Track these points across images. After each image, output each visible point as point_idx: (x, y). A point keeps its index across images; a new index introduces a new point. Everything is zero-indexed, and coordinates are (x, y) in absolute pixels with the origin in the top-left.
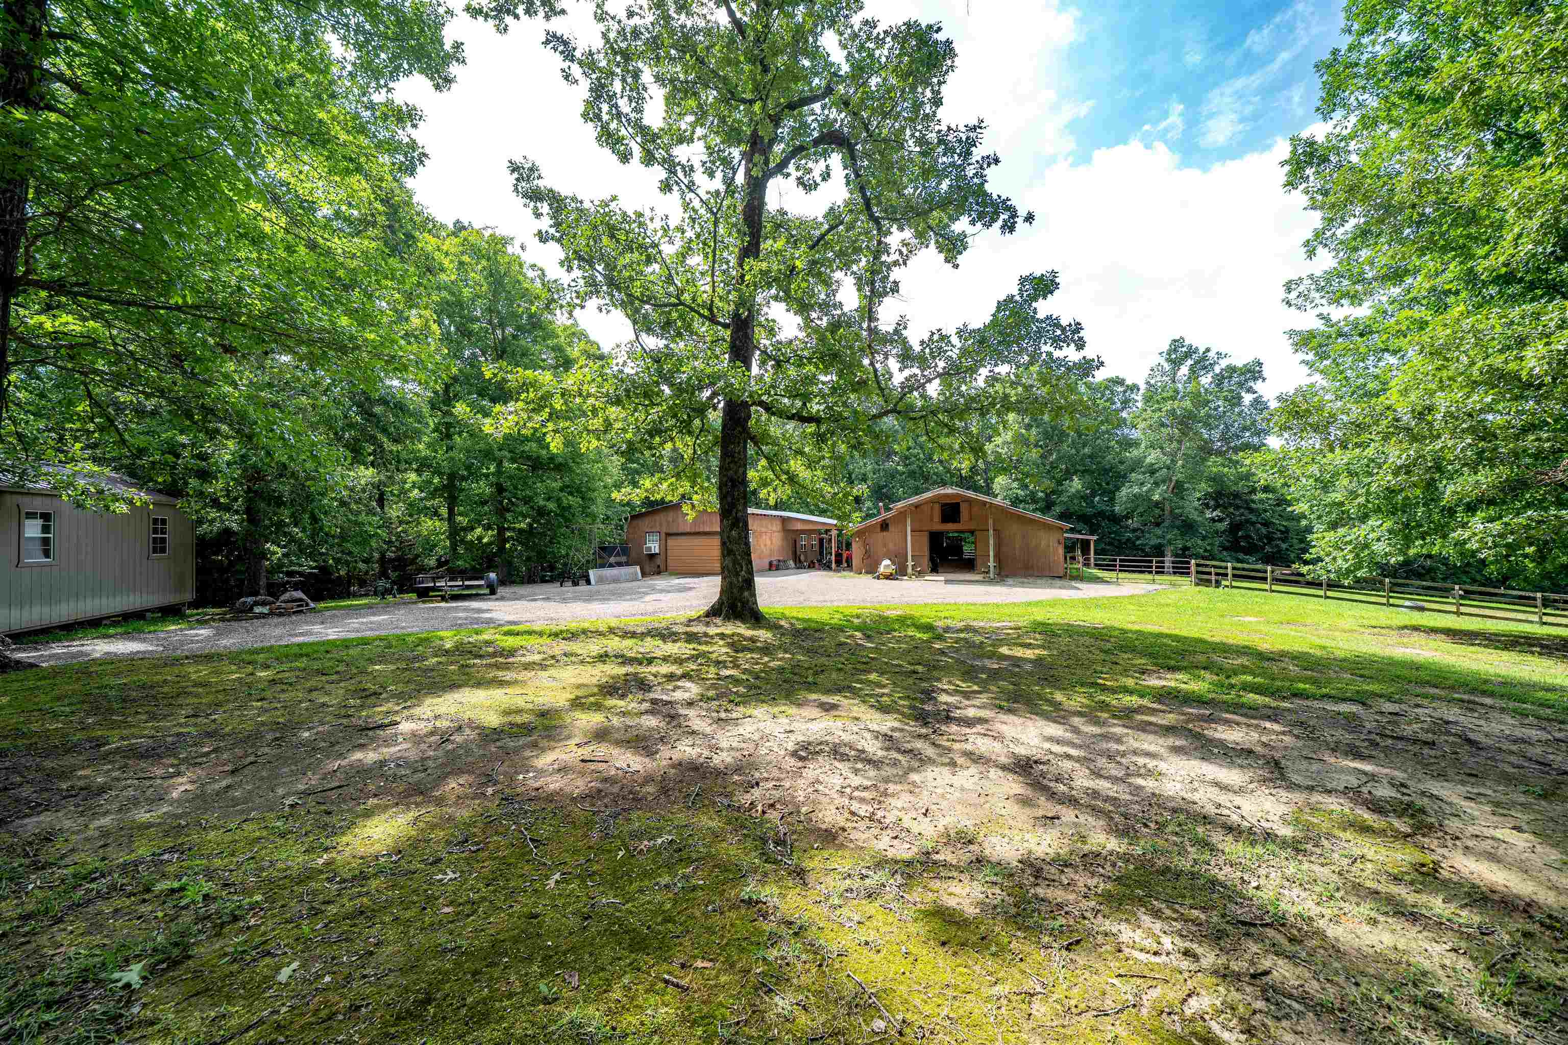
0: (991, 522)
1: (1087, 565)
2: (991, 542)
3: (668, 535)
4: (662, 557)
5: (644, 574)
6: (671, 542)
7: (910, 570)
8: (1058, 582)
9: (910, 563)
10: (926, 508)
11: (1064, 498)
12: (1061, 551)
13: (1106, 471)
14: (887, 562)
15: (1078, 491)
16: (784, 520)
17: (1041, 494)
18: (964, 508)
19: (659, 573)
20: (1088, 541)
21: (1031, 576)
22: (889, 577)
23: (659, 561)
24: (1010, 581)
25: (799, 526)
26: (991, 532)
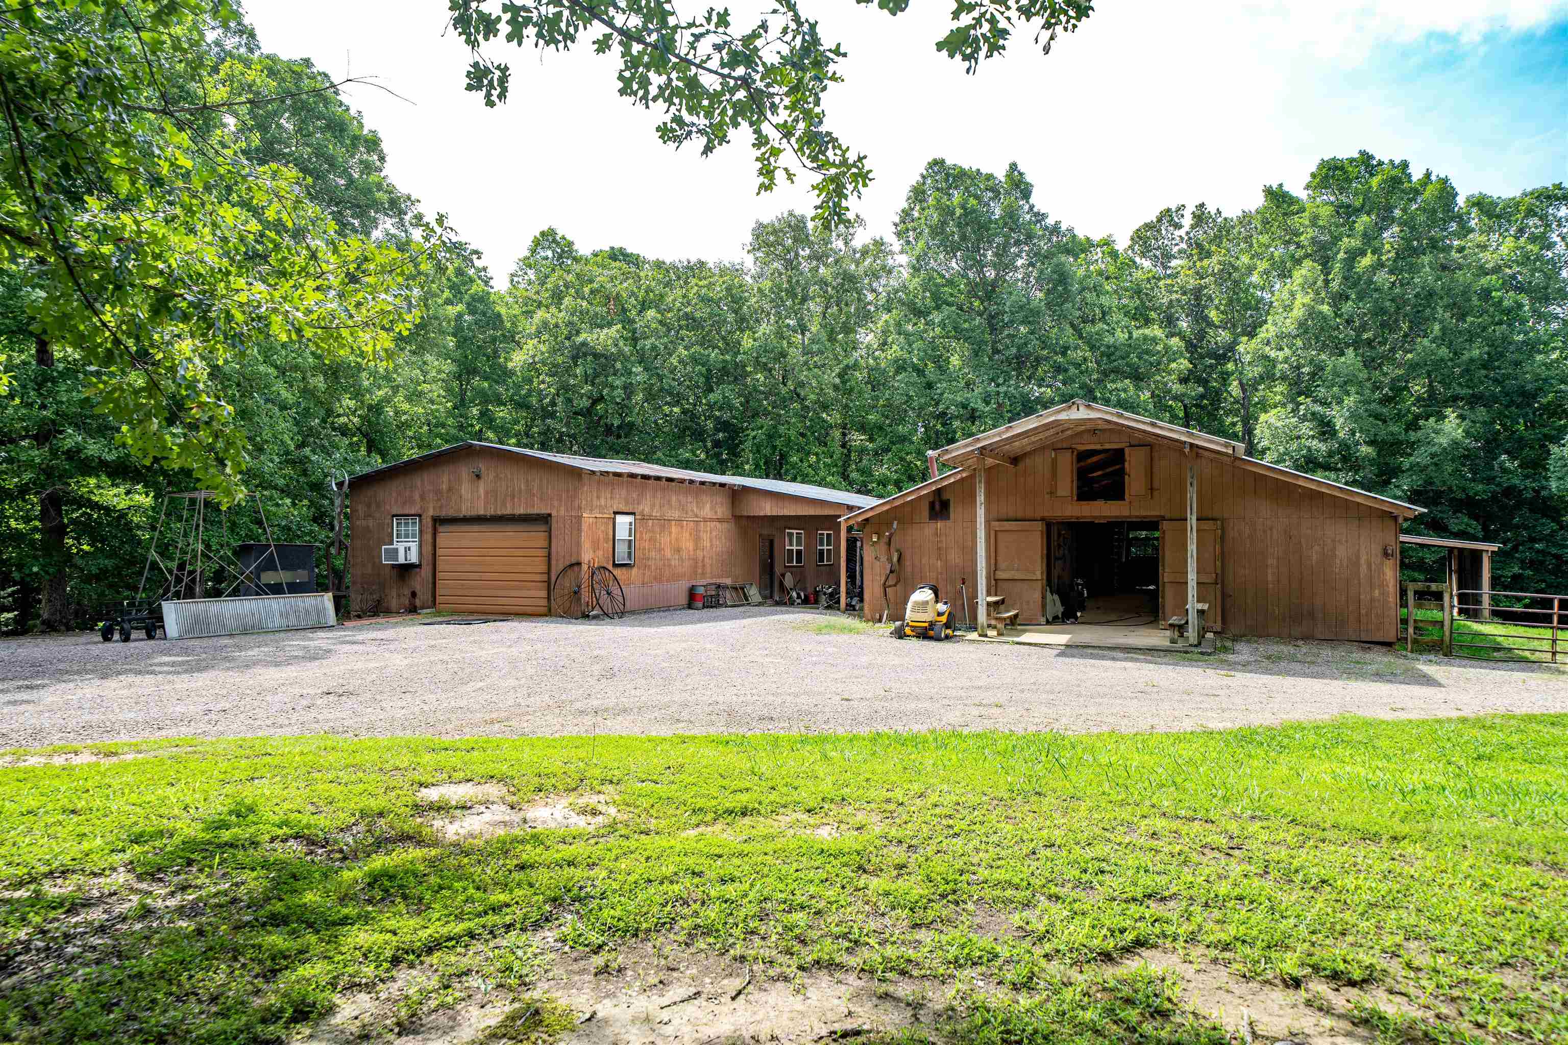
0: (1192, 494)
1: (1473, 614)
2: (1192, 548)
3: (438, 521)
4: (426, 571)
5: (344, 612)
6: (448, 538)
7: (982, 616)
8: (1379, 659)
9: (983, 599)
10: (1040, 463)
11: (1420, 457)
12: (1390, 574)
13: (1527, 396)
14: (923, 595)
15: (1455, 443)
16: (737, 494)
17: (1365, 450)
18: (1134, 463)
19: (413, 610)
20: (1476, 556)
21: (1307, 638)
22: (926, 633)
23: (420, 582)
24: (1244, 651)
25: (768, 509)
26: (1192, 520)
